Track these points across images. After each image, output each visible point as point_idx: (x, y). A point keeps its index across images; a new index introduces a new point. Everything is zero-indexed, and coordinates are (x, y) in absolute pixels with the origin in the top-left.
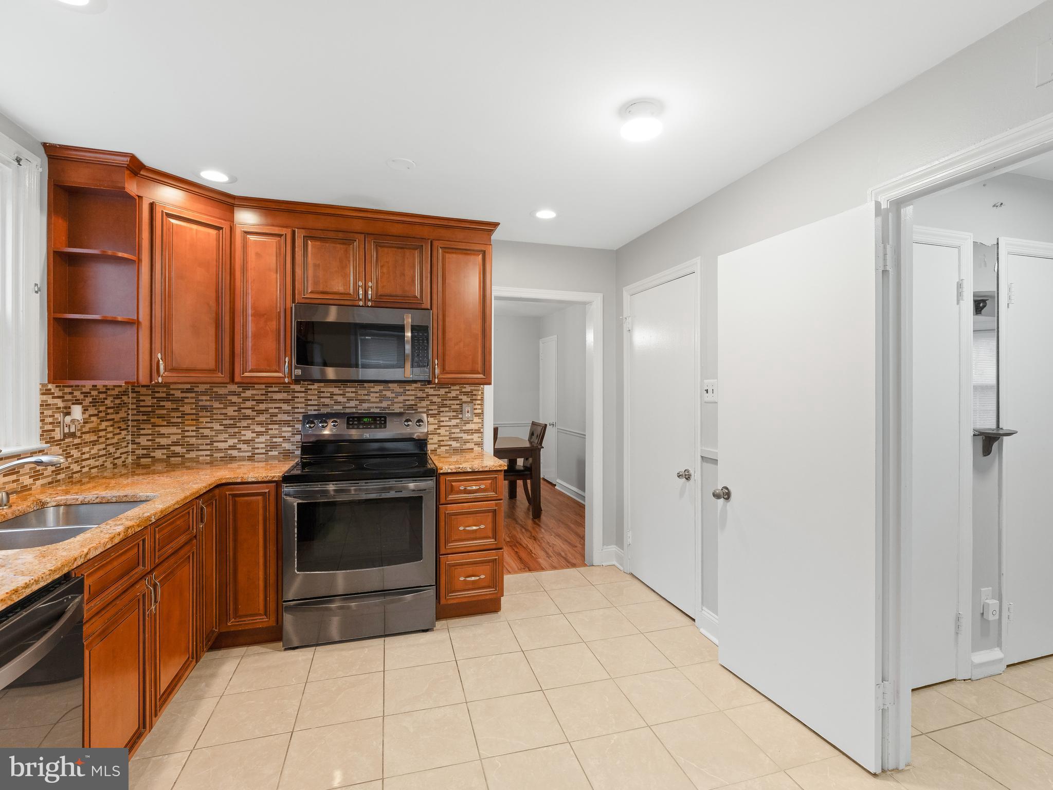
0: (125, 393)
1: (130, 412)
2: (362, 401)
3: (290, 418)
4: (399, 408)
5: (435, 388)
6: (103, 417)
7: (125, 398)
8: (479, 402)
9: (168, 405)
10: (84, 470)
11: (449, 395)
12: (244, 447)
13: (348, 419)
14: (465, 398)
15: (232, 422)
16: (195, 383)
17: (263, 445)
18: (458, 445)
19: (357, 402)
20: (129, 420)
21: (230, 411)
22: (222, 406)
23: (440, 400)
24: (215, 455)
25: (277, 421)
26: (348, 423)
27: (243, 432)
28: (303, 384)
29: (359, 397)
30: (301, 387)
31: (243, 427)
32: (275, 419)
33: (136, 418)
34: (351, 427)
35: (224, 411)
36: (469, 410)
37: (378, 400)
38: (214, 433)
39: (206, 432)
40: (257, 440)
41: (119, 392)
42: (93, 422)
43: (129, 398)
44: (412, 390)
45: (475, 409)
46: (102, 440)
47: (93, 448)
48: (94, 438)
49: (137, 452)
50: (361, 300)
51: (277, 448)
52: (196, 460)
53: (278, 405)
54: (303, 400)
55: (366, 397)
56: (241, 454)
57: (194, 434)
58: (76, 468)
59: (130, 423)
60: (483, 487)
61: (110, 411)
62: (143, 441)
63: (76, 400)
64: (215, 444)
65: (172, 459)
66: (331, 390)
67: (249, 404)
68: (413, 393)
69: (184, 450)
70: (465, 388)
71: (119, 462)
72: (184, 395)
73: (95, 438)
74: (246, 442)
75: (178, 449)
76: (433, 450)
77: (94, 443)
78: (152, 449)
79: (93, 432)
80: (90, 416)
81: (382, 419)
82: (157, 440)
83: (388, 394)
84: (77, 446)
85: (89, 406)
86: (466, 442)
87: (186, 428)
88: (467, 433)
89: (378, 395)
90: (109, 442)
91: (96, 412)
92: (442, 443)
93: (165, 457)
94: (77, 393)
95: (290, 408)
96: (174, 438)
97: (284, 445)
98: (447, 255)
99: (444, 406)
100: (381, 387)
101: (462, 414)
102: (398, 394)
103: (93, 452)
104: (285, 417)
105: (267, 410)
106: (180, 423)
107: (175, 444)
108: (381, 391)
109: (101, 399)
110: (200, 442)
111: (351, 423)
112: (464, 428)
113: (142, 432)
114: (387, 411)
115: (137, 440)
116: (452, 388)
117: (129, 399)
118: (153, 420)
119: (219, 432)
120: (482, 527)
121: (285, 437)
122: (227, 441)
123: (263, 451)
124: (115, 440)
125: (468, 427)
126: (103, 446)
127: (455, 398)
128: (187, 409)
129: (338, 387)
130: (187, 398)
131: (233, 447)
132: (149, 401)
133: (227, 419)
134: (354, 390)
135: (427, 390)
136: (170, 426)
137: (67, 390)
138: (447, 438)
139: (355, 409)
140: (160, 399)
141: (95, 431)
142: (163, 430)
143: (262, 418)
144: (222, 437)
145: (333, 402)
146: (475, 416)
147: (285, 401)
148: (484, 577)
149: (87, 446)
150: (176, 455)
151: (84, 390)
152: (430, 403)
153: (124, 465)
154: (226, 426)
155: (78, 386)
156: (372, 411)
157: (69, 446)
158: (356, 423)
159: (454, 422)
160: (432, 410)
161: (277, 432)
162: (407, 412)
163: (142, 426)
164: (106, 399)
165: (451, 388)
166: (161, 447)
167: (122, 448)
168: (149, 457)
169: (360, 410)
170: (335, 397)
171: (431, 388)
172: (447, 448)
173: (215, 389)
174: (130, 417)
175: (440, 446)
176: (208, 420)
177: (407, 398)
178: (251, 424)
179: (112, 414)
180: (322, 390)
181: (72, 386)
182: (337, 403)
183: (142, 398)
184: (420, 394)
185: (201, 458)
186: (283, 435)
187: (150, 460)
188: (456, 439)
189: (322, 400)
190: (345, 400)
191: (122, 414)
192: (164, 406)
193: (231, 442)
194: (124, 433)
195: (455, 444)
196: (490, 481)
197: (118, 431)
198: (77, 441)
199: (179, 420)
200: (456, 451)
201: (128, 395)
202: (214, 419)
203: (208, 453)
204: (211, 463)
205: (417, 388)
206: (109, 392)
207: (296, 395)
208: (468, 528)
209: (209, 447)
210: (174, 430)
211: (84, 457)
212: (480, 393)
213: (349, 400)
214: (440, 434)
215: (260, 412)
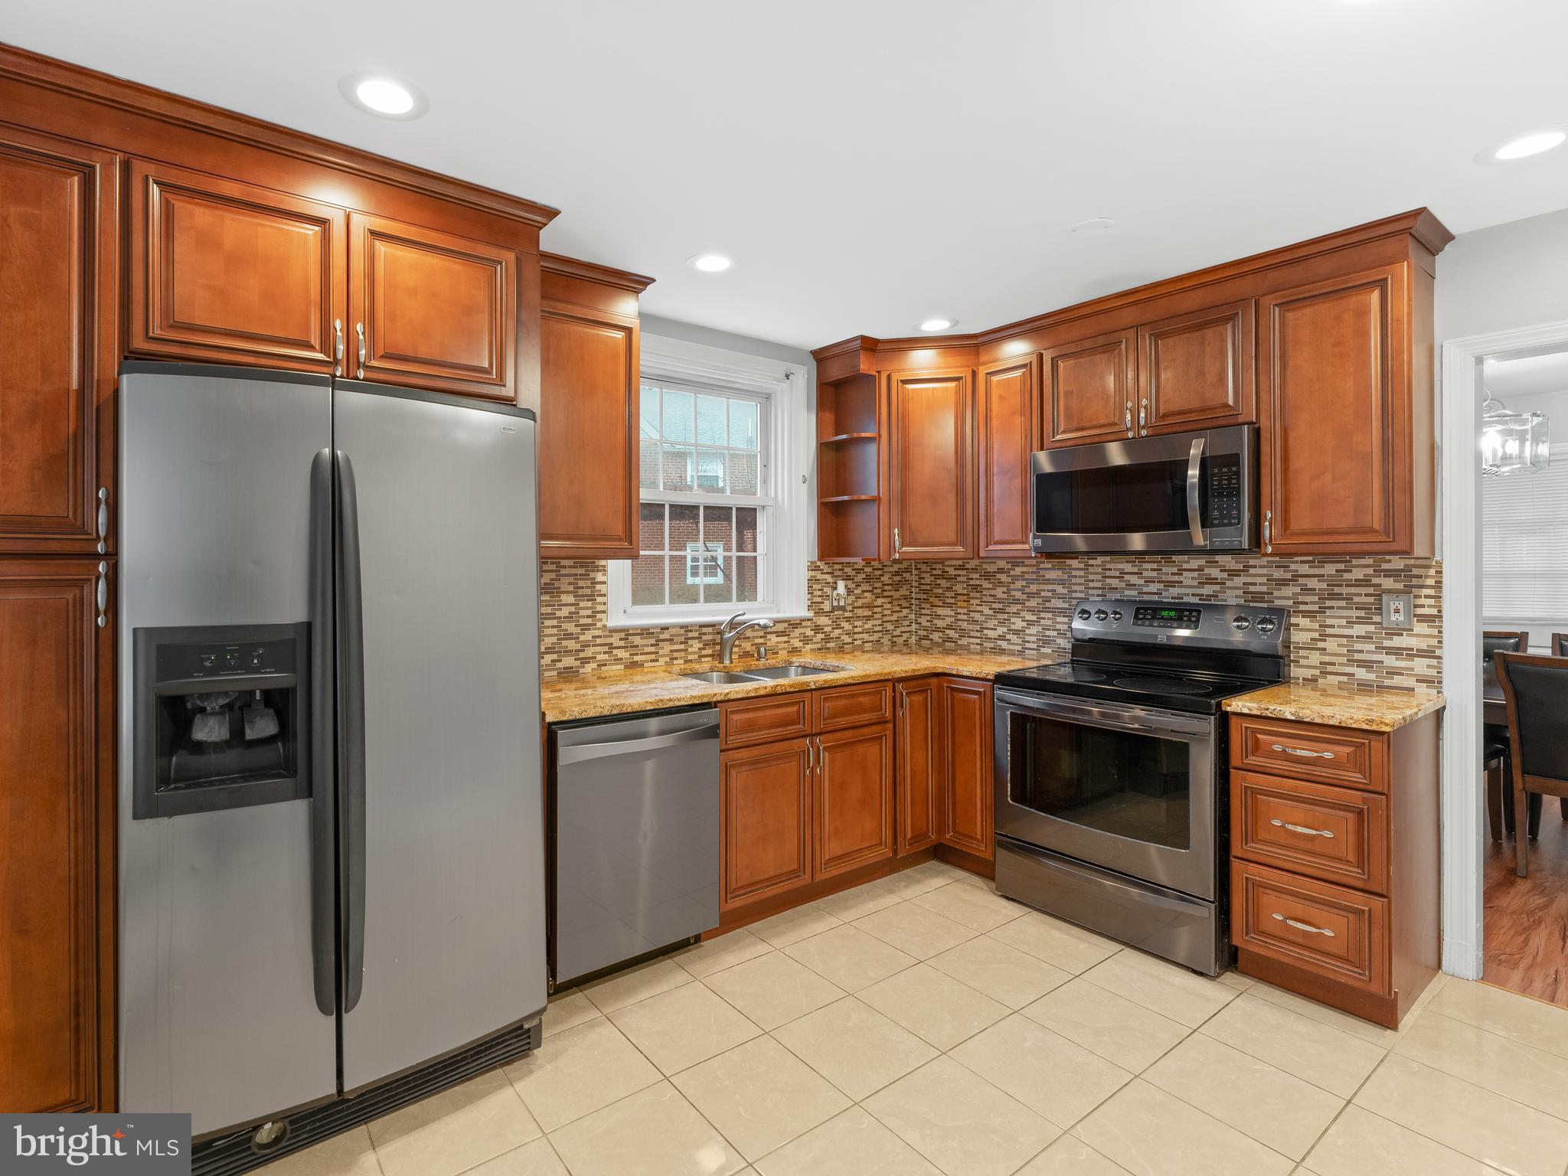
0: (908, 570)
1: (913, 589)
2: (1170, 584)
3: (1066, 605)
4: (1236, 597)
5: (1313, 562)
6: (879, 594)
7: (907, 575)
8: (1431, 592)
9: (943, 583)
10: (856, 643)
11: (1346, 576)
12: (1013, 638)
13: (1138, 609)
14: (1388, 583)
15: (1001, 606)
16: (966, 559)
17: (1034, 639)
18: (1372, 676)
19: (1161, 586)
20: (912, 598)
21: (999, 592)
22: (991, 586)
23: (1324, 585)
24: (985, 644)
25: (1050, 608)
26: (1136, 617)
27: (1013, 620)
28: (1081, 559)
29: (1164, 578)
30: (1079, 562)
31: (1013, 613)
32: (1048, 605)
33: (918, 596)
34: (1140, 622)
35: (993, 592)
36: (1401, 607)
37: (1195, 583)
38: (983, 618)
39: (977, 616)
40: (1027, 631)
41: (899, 569)
42: (866, 598)
43: (912, 575)
44: (1261, 567)
45: (1416, 606)
46: (876, 616)
47: (866, 623)
48: (868, 613)
49: (920, 632)
50: (1130, 429)
51: (1050, 644)
52: (966, 648)
53: (1051, 587)
54: (1082, 581)
55: (1176, 578)
56: (1011, 647)
57: (965, 617)
58: (847, 639)
59: (913, 601)
60: (1328, 755)
61: (886, 588)
62: (923, 620)
63: (847, 576)
64: (985, 631)
65: (947, 644)
66: (1120, 566)
67: (1019, 584)
68: (1264, 571)
69: (957, 635)
70: (1390, 561)
71: (900, 641)
72: (957, 572)
73: (870, 613)
74: (1016, 632)
75: (951, 633)
76: (1308, 680)
77: (868, 618)
78: (931, 630)
79: (866, 607)
80: (863, 591)
81: (1194, 614)
82: (935, 621)
83: (1215, 572)
84: (848, 620)
85: (862, 582)
86: (1393, 673)
87: (959, 611)
88: (1396, 654)
89: (1195, 574)
90: (885, 619)
91: (870, 588)
92: (1330, 668)
93: (941, 641)
94: (848, 570)
95: (1065, 591)
96: (949, 620)
97: (1059, 641)
98: (1290, 315)
99: (1334, 596)
100: (1202, 562)
101: (1381, 614)
102: (1233, 573)
103: (866, 626)
104: (1060, 604)
105: (1038, 593)
106: (954, 604)
107: (949, 627)
108: (1200, 569)
109: (876, 575)
110: (971, 627)
111: (1140, 616)
112: (1387, 643)
113: (923, 612)
114: (1213, 602)
115: (919, 620)
116: (1355, 562)
117: (913, 577)
118: (931, 600)
119: (988, 617)
120: (1328, 834)
121: (1060, 630)
122: (996, 629)
123: (1034, 646)
124: (894, 617)
125: (1397, 642)
126: (880, 622)
127: (1365, 582)
128: (959, 588)
129: (1130, 562)
130: (960, 576)
131: (1002, 638)
132: (928, 579)
133: (995, 602)
134: (1155, 566)
135: (1293, 567)
136: (944, 607)
137: (837, 567)
138: (1344, 660)
139: (1157, 596)
140: (937, 577)
141: (869, 607)
142: (940, 611)
143: (1033, 603)
144: (991, 623)
145: (1123, 585)
146: (1418, 621)
147: (1062, 583)
148: (1332, 934)
149: (859, 621)
150: (949, 639)
151: (856, 567)
152: (1301, 590)
153: (906, 643)
154: (996, 611)
155: (850, 563)
156: (1186, 599)
157: (840, 618)
158: (1149, 617)
159: (1360, 630)
160: (1306, 603)
161: (1049, 622)
162: (1251, 604)
163: (923, 606)
164: (883, 575)
165: (1350, 561)
166: (938, 630)
167: (902, 626)
168: (928, 640)
169: (1165, 598)
170: (1127, 577)
171: (1302, 562)
172: (1345, 679)
173: (984, 566)
174: (913, 595)
175: (1324, 673)
176: (978, 602)
177: (1249, 580)
178: (1021, 610)
179: (889, 590)
180: (1108, 566)
181: (843, 563)
182: (1130, 585)
183: (923, 575)
184: (1278, 574)
185: (972, 646)
186: (1057, 628)
187: (929, 642)
188: (1362, 664)
189: (1109, 581)
190: (1142, 582)
191: (903, 591)
192: (940, 585)
193: (1001, 630)
194: (905, 611)
195: (1361, 674)
196: (1349, 750)
197: (898, 608)
198: (847, 614)
199: (953, 601)
200: (1365, 688)
201: (911, 572)
202: (984, 602)
203: (978, 641)
204: (981, 653)
205: (1272, 562)
206: (886, 569)
207: (1074, 573)
208: (1290, 827)
209: (978, 635)
210: (947, 611)
211: (856, 630)
212: (1432, 572)
213: (1149, 581)
214: (1325, 649)
215: (1031, 596)
